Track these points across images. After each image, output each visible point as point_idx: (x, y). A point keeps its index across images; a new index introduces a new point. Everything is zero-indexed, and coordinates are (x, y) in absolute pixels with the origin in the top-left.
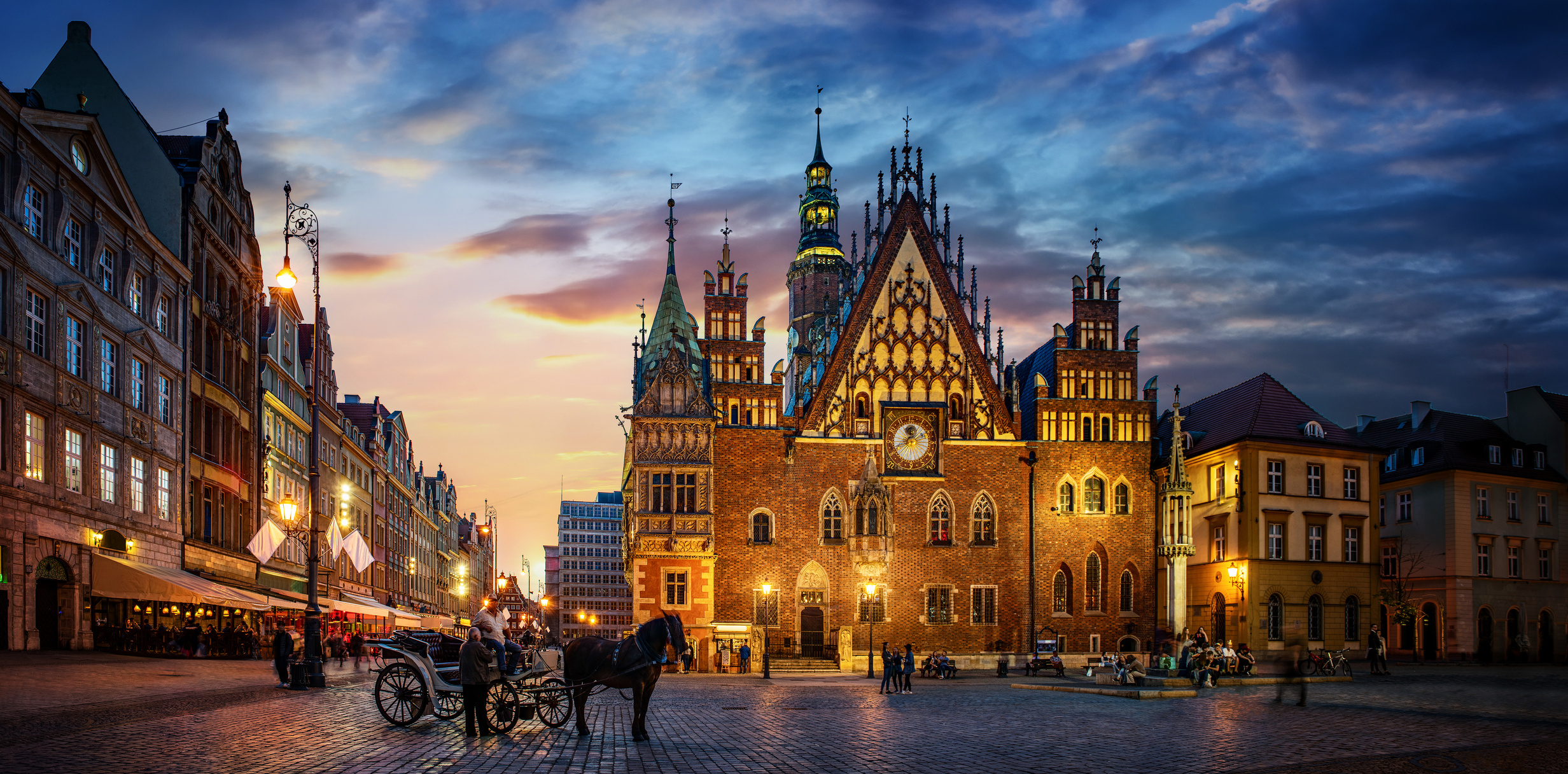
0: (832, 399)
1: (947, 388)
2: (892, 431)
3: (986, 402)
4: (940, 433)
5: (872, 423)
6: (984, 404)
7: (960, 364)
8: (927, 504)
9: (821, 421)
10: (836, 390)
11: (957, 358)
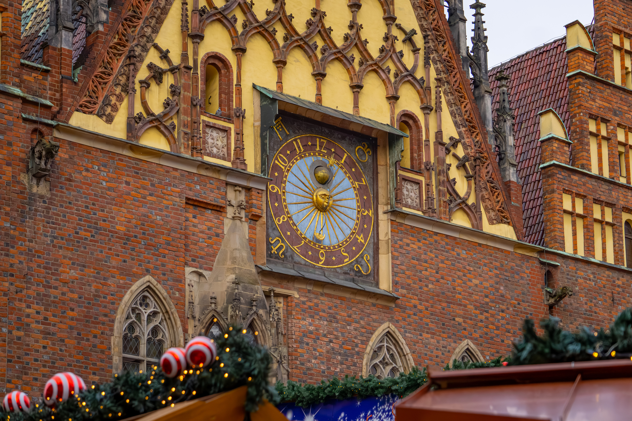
0: (146, 50)
1: (393, 99)
2: (280, 164)
3: (465, 147)
4: (382, 192)
5: (240, 134)
6: (460, 152)
7: (416, 51)
8: (360, 355)
9: (120, 99)
10: (156, 31)
11: (409, 39)
